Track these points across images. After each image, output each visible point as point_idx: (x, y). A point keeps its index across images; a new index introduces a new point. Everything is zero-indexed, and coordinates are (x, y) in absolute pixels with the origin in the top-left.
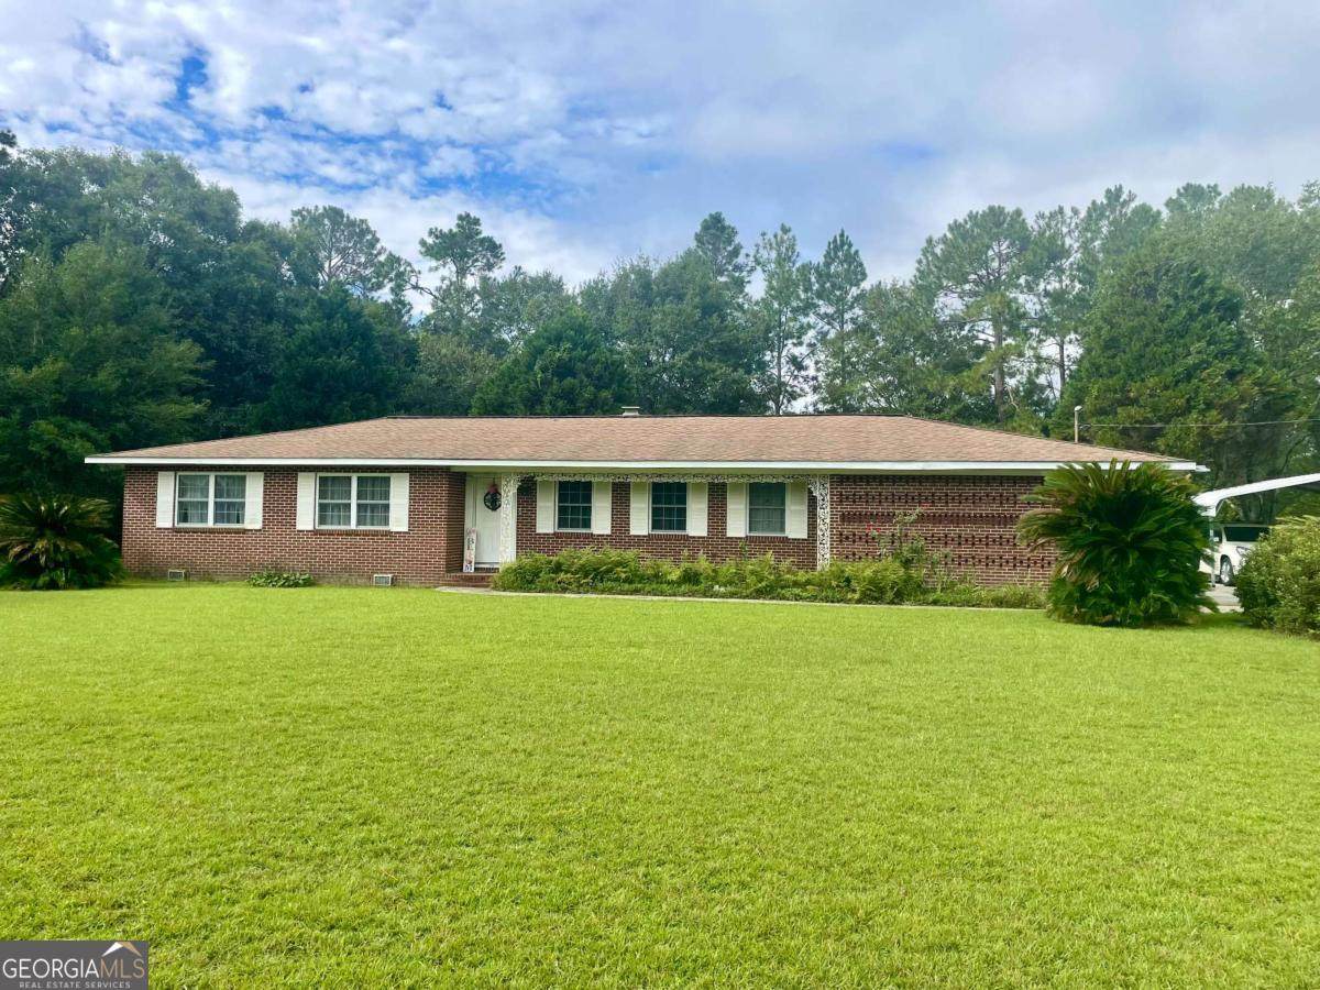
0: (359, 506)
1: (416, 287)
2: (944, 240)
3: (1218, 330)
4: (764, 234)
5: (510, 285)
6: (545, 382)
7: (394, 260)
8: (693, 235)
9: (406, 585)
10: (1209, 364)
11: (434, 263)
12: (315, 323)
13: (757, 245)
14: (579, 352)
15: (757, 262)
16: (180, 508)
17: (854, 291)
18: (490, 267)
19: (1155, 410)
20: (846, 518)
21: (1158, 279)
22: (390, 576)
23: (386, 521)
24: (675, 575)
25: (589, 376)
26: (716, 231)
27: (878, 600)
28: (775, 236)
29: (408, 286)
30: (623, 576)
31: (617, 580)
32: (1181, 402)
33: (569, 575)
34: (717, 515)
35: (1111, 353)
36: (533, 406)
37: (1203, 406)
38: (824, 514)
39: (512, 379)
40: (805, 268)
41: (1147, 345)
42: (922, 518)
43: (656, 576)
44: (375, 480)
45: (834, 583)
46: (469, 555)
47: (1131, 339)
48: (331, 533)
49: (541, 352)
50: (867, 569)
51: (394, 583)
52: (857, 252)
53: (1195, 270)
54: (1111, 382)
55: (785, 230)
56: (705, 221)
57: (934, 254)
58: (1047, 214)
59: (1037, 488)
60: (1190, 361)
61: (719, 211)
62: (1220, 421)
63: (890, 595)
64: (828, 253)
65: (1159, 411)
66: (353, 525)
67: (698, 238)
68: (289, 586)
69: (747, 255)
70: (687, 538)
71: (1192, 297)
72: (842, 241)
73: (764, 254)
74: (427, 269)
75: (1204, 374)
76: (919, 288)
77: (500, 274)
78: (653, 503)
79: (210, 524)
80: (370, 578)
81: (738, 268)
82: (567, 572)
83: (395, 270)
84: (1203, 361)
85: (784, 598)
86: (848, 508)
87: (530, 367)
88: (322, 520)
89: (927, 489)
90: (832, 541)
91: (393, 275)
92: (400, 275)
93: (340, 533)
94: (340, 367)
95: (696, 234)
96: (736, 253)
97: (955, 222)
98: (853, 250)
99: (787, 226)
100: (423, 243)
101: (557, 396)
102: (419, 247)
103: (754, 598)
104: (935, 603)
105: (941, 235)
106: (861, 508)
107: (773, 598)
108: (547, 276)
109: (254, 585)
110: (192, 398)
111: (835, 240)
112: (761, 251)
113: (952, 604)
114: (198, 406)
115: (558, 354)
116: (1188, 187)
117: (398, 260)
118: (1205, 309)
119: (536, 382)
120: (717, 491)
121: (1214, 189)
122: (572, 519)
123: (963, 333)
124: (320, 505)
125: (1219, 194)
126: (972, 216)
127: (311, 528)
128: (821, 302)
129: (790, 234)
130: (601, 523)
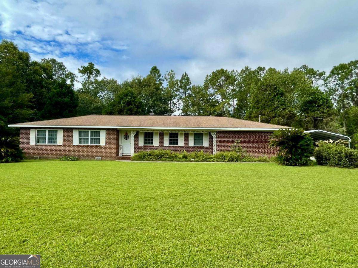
0: (91, 139)
1: (77, 81)
2: (210, 76)
3: (280, 99)
4: (167, 72)
5: (103, 81)
6: (124, 107)
7: (71, 74)
8: (149, 71)
9: (105, 160)
10: (279, 107)
11: (82, 75)
12: (57, 89)
13: (165, 74)
14: (133, 99)
15: (165, 78)
16: (37, 139)
17: (188, 87)
18: (96, 76)
19: (268, 116)
20: (220, 141)
21: (267, 87)
22: (100, 157)
23: (99, 143)
24: (181, 156)
25: (135, 105)
26: (155, 70)
27: (232, 161)
28: (170, 72)
29: (75, 81)
30: (168, 157)
31: (166, 157)
32: (273, 115)
33: (153, 157)
34: (186, 141)
35: (257, 103)
36: (121, 112)
37: (278, 116)
38: (215, 140)
39: (114, 106)
40: (177, 81)
41: (266, 102)
42: (241, 142)
43: (175, 156)
44: (96, 132)
45: (220, 157)
46: (121, 151)
47: (262, 101)
48: (83, 146)
49: (122, 99)
50: (228, 154)
51: (102, 159)
52: (189, 77)
53: (275, 86)
54: (258, 110)
55: (172, 71)
56: (152, 68)
57: (208, 79)
58: (231, 71)
59: (272, 134)
60: (275, 106)
61: (156, 65)
62: (282, 119)
63: (235, 160)
64: (182, 77)
65: (269, 117)
66: (89, 144)
67: (151, 72)
68: (72, 160)
69: (163, 77)
70: (179, 147)
71: (274, 92)
72: (185, 75)
73: (167, 77)
74: (80, 76)
75: (278, 109)
76: (205, 87)
77: (100, 78)
78: (170, 138)
79: (47, 144)
80: (95, 158)
81: (160, 80)
82: (152, 156)
83: (71, 76)
84: (277, 106)
85: (210, 161)
86: (220, 139)
87: (119, 103)
88: (80, 143)
89: (241, 135)
90: (217, 147)
91: (70, 77)
92: (72, 78)
93: (86, 146)
94: (65, 101)
95: (150, 71)
96: (160, 76)
97: (214, 72)
98: (188, 77)
99: (173, 70)
100: (79, 69)
101: (128, 110)
102: (78, 71)
103: (202, 162)
104: (245, 162)
105: (210, 75)
106: (223, 139)
107: (207, 162)
108: (113, 80)
109: (62, 160)
110: (30, 109)
111: (184, 74)
112: (166, 76)
113: (249, 162)
114: (33, 111)
115: (127, 100)
116: (259, 67)
117: (72, 74)
118: (277, 94)
119: (122, 107)
120: (186, 135)
121: (264, 68)
122: (148, 142)
123: (212, 98)
124: (80, 138)
125: (265, 69)
126: (217, 71)
127: (77, 145)
128: (180, 89)
129: (173, 72)
130: (156, 143)
